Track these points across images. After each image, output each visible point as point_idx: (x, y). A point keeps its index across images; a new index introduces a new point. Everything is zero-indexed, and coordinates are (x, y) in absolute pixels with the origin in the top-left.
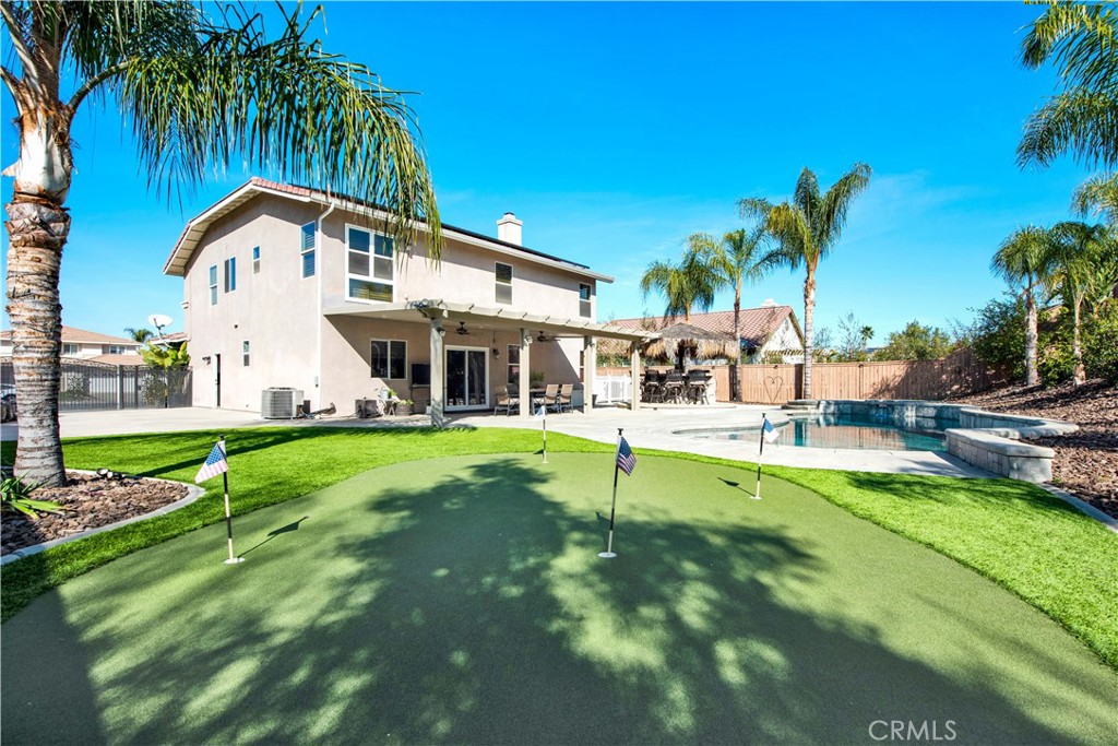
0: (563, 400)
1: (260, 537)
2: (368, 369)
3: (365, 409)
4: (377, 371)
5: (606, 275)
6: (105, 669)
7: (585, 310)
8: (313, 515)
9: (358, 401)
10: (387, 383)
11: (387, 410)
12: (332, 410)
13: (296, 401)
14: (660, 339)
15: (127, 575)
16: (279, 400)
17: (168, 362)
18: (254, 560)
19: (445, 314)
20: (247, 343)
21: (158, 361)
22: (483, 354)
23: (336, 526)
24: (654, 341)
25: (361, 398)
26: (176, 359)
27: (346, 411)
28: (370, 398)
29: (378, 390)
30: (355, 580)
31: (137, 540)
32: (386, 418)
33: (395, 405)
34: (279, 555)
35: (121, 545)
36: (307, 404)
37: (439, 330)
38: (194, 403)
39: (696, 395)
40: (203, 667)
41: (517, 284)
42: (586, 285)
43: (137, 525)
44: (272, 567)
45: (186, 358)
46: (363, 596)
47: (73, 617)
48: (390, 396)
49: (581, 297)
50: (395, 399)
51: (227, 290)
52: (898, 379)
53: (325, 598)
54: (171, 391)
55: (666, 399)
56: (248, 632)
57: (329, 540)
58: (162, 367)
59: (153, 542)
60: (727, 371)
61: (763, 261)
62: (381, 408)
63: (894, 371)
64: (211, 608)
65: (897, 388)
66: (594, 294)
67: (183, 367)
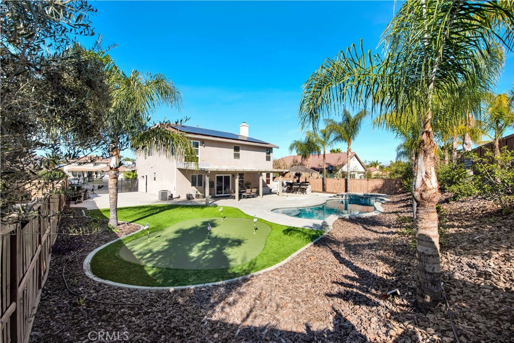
0: (252, 194)
1: (154, 238)
2: (190, 184)
3: (189, 197)
4: (193, 184)
5: (277, 145)
6: (135, 254)
7: (268, 159)
8: (163, 234)
9: (187, 194)
10: (196, 188)
11: (196, 197)
12: (179, 197)
13: (169, 195)
14: (289, 172)
15: (134, 243)
16: (164, 195)
17: (131, 177)
18: (152, 242)
19: (209, 172)
20: (155, 173)
21: (128, 176)
22: (229, 177)
23: (167, 236)
24: (287, 172)
25: (188, 193)
26: (133, 176)
27: (183, 197)
28: (191, 193)
29: (193, 191)
30: (166, 246)
31: (134, 238)
32: (196, 200)
33: (199, 195)
34: (156, 241)
35: (132, 238)
36: (172, 195)
37: (208, 176)
38: (139, 190)
39: (303, 191)
40: (145, 254)
41: (241, 152)
42: (269, 150)
43: (133, 235)
44: (154, 243)
45: (136, 175)
46: (166, 248)
47: (129, 248)
48: (197, 193)
49: (267, 154)
50: (199, 193)
51: (149, 155)
52: (381, 186)
53: (161, 248)
54: (132, 186)
55: (293, 192)
56: (150, 251)
57: (165, 239)
58: (129, 178)
59: (137, 238)
60: (321, 180)
61: (334, 140)
62: (194, 197)
63: (379, 183)
64: (146, 248)
65: (380, 189)
66: (272, 153)
67: (135, 179)
